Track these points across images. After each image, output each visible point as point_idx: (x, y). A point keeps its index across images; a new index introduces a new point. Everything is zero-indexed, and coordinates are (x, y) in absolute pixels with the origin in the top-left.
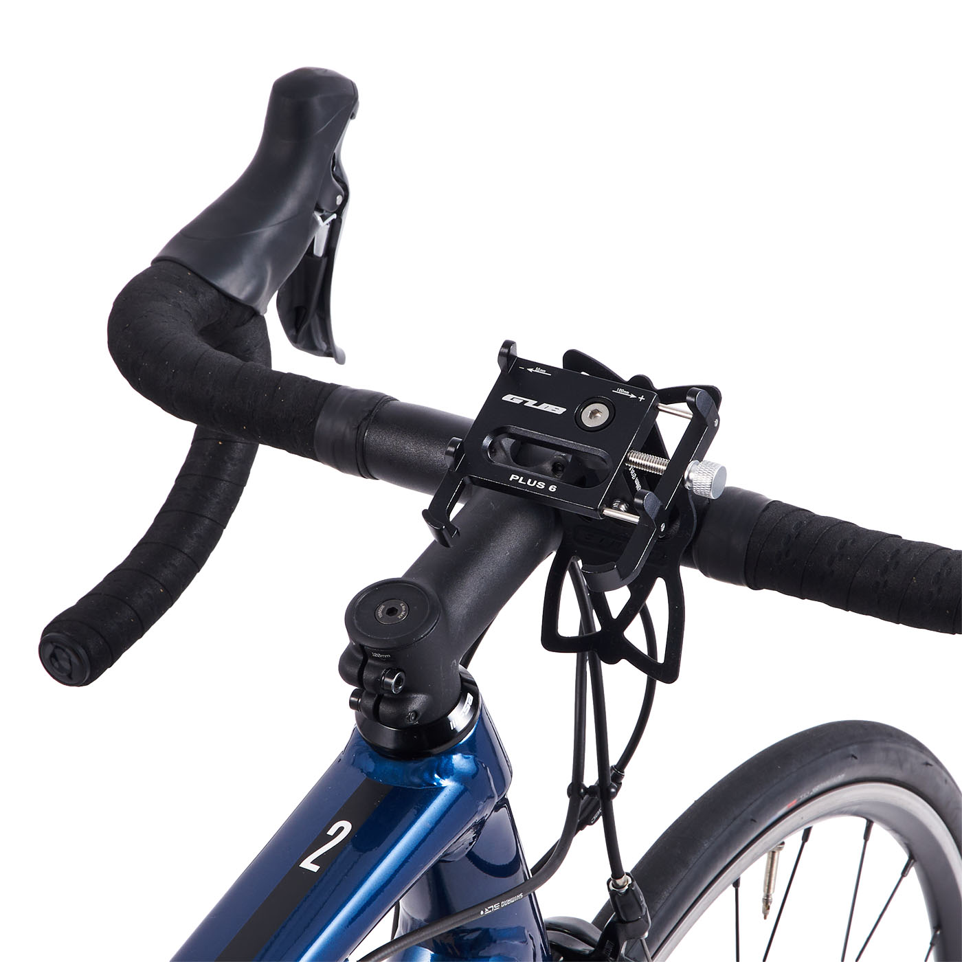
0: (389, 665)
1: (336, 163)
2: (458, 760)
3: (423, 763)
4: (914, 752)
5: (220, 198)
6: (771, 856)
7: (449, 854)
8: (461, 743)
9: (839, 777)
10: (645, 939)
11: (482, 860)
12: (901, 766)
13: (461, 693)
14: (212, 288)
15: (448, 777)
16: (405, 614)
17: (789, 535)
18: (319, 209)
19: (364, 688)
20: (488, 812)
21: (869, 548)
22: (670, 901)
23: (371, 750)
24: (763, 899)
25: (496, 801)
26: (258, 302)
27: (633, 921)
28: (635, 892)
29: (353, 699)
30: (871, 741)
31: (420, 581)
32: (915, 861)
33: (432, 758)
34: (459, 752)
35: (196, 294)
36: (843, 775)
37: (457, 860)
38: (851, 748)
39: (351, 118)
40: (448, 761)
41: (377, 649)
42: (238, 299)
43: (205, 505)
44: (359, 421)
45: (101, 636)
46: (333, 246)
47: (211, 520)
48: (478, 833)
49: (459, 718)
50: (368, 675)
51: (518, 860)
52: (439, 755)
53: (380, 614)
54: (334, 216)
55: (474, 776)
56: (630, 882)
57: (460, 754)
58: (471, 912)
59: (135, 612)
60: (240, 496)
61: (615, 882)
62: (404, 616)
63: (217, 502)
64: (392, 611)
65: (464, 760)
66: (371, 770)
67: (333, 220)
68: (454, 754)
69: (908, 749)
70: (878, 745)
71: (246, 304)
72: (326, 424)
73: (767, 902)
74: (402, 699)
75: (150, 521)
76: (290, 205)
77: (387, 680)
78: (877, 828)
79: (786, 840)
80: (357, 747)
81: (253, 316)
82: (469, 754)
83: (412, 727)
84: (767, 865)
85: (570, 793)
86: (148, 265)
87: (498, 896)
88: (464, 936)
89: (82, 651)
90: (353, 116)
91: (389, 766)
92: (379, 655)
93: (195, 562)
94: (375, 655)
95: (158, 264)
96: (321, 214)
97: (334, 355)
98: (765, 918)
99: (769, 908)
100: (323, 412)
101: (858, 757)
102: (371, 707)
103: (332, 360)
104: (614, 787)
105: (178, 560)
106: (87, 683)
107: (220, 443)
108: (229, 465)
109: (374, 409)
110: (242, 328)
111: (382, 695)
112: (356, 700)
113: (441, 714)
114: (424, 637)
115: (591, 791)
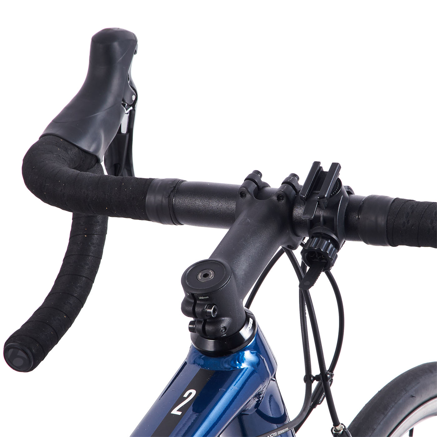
0: (208, 303)
1: (129, 79)
3: (229, 357)
8: (248, 345)
13: (246, 318)
14: (75, 147)
17: (408, 213)
19: (196, 317)
25: (270, 378)
28: (347, 432)
29: (190, 326)
34: (249, 350)
35: (67, 150)
39: (135, 54)
40: (242, 355)
41: (201, 294)
42: (88, 151)
43: (82, 270)
44: (169, 193)
45: (37, 342)
46: (131, 127)
47: (86, 278)
49: (246, 333)
50: (198, 310)
51: (285, 416)
52: (238, 352)
53: (199, 277)
54: (131, 108)
55: (258, 364)
56: (343, 427)
59: (53, 329)
60: (100, 264)
61: (335, 429)
62: (212, 276)
63: (88, 268)
64: (206, 276)
65: (251, 354)
66: (203, 364)
68: (245, 350)
71: (94, 154)
72: (151, 199)
74: (216, 321)
75: (52, 284)
76: (110, 100)
77: (208, 310)
80: (194, 354)
81: (96, 163)
82: (254, 351)
85: (305, 380)
87: (275, 430)
89: (28, 351)
90: (135, 52)
91: (212, 361)
92: (203, 298)
93: (80, 301)
94: (201, 298)
96: (125, 106)
100: (148, 193)
102: (201, 328)
104: (329, 374)
105: (71, 300)
107: (86, 236)
108: (92, 247)
109: (176, 186)
110: (91, 169)
111: (206, 320)
112: (192, 326)
113: (237, 330)
114: (225, 285)
115: (317, 378)
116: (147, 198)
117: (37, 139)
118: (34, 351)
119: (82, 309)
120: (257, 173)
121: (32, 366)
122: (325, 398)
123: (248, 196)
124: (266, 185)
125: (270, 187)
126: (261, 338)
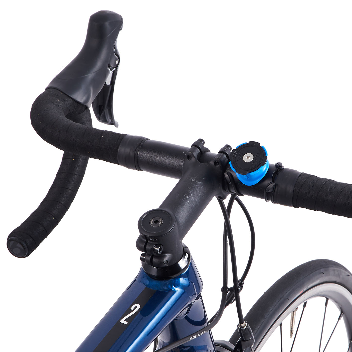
0: (156, 243)
1: (115, 48)
2: (182, 280)
3: (168, 281)
4: (344, 271)
5: (70, 63)
6: (293, 313)
7: (178, 317)
8: (183, 273)
9: (318, 281)
10: (252, 347)
11: (191, 319)
12: (339, 277)
13: (183, 253)
14: (70, 99)
15: (178, 287)
16: (162, 223)
17: (310, 186)
18: (109, 66)
19: (147, 253)
20: (193, 301)
21: (341, 190)
22: (258, 332)
23: (147, 276)
24: (290, 330)
25: (197, 296)
26: (88, 104)
27: (248, 340)
28: (249, 329)
29: (141, 257)
30: (328, 267)
31: (166, 209)
32: (343, 314)
33: (172, 279)
34: (183, 277)
35: (64, 101)
36: (319, 281)
37: (181, 319)
38: (321, 270)
40: (178, 281)
41: (151, 237)
42: (80, 102)
43: (69, 184)
44: (136, 148)
45: (32, 237)
46: (114, 80)
47: (71, 190)
48: (189, 309)
49: (183, 264)
50: (148, 247)
51: (205, 319)
52: (174, 278)
53: (152, 223)
54: (115, 69)
55: (188, 286)
56: (247, 325)
57: (183, 278)
58: (186, 339)
59: (44, 228)
60: (82, 180)
61: (241, 325)
63: (73, 183)
64: (156, 222)
65: (185, 280)
66: (148, 284)
67: (114, 70)
68: (180, 278)
69: (341, 270)
70: (331, 269)
71: (83, 104)
73: (291, 331)
74: (161, 256)
76: (99, 64)
77: (156, 249)
78: (330, 301)
79: (298, 307)
80: (143, 275)
81: (85, 109)
82: (186, 278)
83: (166, 267)
84: (291, 317)
85: (222, 291)
86: (44, 91)
87: (196, 332)
88: (184, 349)
89: (24, 244)
90: (121, 29)
91: (155, 282)
92: (152, 239)
93: (66, 207)
94: (151, 239)
95: (48, 89)
96: (110, 68)
97: (114, 124)
98: (291, 337)
99: (292, 334)
100: (120, 145)
101: (324, 273)
102: (149, 260)
103: (113, 126)
104: (240, 288)
105: (59, 207)
106: (26, 256)
107: (74, 160)
108: (78, 168)
109: (141, 143)
110: (81, 114)
111: (154, 255)
112: (143, 257)
113: (176, 262)
114: (170, 231)
115: (231, 289)
116: (119, 150)
117: (43, 90)
118: (28, 244)
119: (67, 212)
120: (201, 141)
121: (27, 254)
122: (235, 301)
123: (193, 159)
124: (207, 150)
125: (210, 151)
126: (193, 267)
